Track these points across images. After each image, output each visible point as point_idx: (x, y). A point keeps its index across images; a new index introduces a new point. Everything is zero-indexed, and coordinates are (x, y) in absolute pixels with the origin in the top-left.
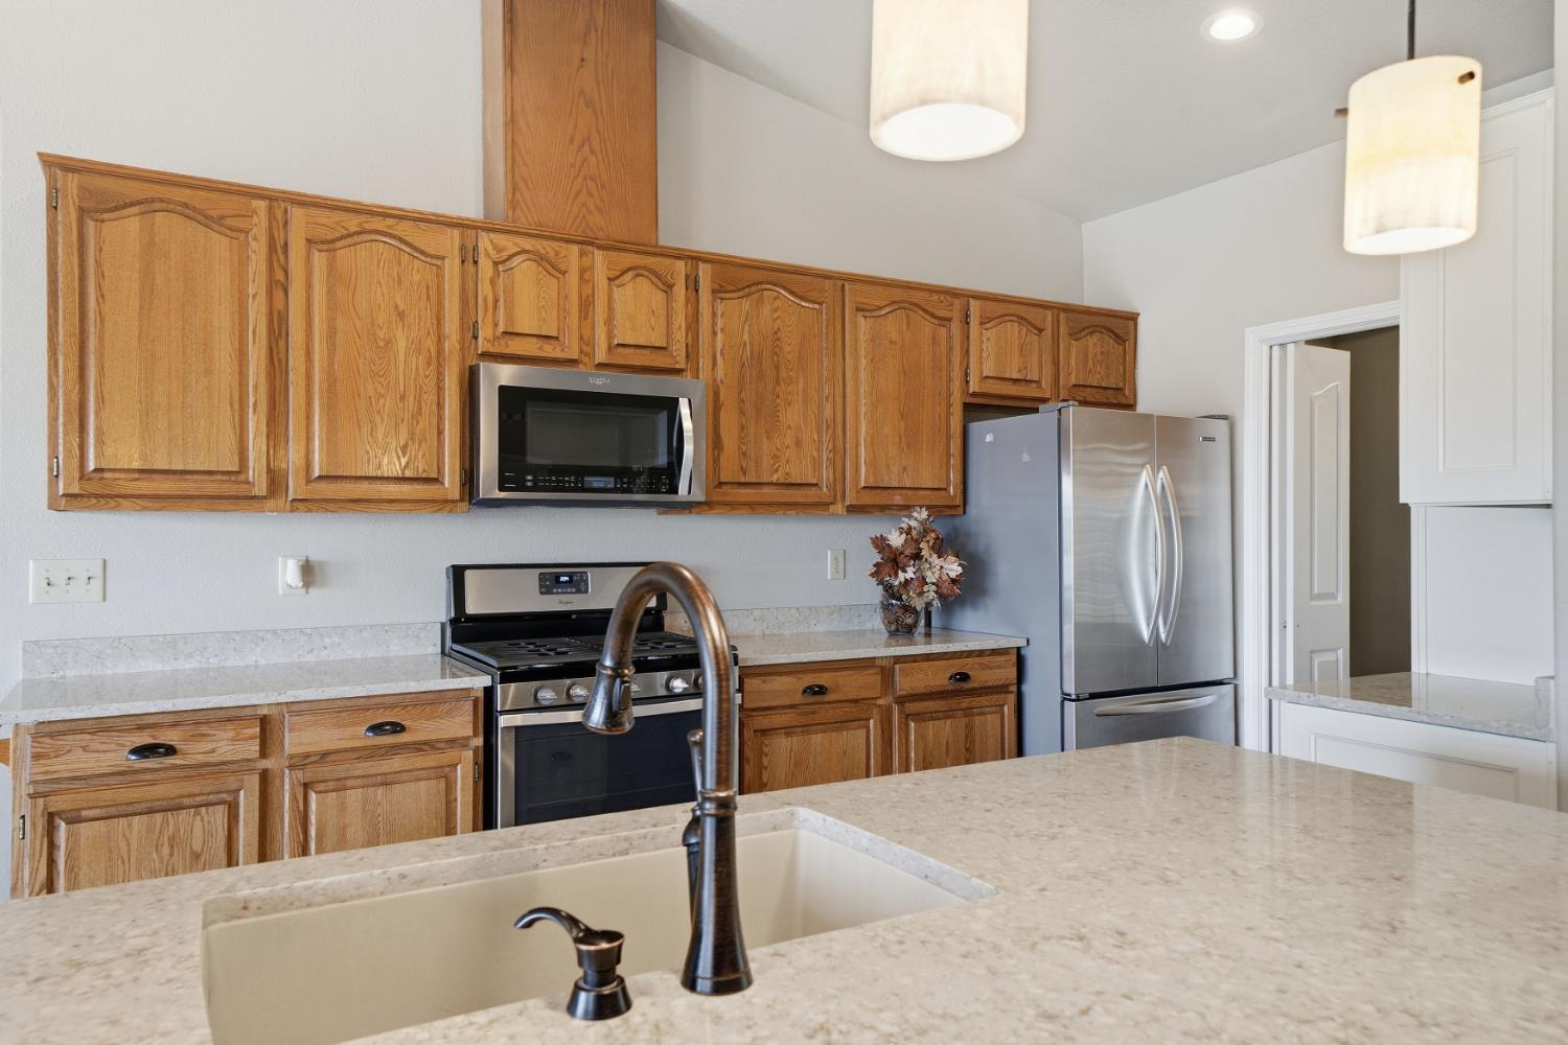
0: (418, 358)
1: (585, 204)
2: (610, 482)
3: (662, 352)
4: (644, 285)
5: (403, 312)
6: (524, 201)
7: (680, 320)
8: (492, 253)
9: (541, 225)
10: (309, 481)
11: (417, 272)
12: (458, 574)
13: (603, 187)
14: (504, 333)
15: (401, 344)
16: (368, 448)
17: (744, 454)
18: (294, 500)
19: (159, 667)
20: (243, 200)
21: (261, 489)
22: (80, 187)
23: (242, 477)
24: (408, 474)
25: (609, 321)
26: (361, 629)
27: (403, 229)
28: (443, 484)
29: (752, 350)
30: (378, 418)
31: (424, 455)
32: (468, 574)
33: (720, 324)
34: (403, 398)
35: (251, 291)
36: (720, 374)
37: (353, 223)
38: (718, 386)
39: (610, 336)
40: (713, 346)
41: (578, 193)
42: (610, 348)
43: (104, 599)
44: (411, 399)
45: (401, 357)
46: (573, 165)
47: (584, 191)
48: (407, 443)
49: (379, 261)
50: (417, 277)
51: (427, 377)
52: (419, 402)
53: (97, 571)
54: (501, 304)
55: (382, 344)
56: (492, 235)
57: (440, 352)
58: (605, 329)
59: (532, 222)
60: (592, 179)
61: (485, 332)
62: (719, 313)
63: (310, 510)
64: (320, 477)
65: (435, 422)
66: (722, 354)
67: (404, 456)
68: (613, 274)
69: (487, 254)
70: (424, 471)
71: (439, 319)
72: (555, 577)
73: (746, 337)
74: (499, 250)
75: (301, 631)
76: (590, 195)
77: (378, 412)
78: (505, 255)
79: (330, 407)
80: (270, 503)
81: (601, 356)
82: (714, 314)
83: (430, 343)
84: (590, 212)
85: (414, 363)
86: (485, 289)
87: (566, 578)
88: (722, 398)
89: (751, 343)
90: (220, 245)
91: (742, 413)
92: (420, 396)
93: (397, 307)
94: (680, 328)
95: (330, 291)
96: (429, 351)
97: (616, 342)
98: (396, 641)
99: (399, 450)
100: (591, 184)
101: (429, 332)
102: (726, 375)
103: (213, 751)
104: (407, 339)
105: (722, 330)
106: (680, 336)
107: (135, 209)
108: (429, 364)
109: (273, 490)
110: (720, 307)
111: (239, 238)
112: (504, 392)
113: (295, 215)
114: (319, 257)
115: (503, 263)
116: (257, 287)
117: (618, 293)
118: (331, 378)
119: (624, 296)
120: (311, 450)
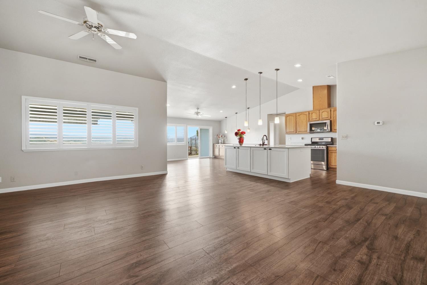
2: (320, 130)
3: (327, 118)
4: (325, 112)
7: (329, 114)
10: (298, 132)
11: (305, 116)
12: (312, 138)
14: (312, 119)
15: (304, 122)
16: (302, 129)
20: (294, 114)
22: (286, 116)
23: (294, 132)
27: (304, 113)
28: (307, 132)
31: (305, 129)
32: (312, 139)
33: (334, 114)
34: (304, 126)
36: (334, 119)
37: (301, 114)
40: (333, 116)
41: (319, 106)
42: (322, 119)
43: (291, 140)
46: (319, 103)
49: (302, 116)
53: (290, 138)
54: (312, 117)
56: (311, 112)
57: (307, 122)
58: (321, 117)
59: (315, 109)
60: (321, 104)
61: (310, 119)
63: (299, 134)
66: (335, 117)
70: (305, 131)
71: (307, 119)
72: (320, 139)
77: (302, 127)
79: (299, 127)
82: (333, 113)
84: (321, 107)
86: (310, 116)
90: (293, 117)
93: (304, 119)
95: (299, 119)
98: (308, 142)
106: (329, 116)
109: (296, 133)
110: (334, 112)
111: (294, 116)
112: (310, 124)
113: (297, 114)
114: (299, 116)
115: (312, 114)
116: (295, 119)
117: (323, 113)
118: (299, 125)
119: (323, 114)
120: (298, 129)
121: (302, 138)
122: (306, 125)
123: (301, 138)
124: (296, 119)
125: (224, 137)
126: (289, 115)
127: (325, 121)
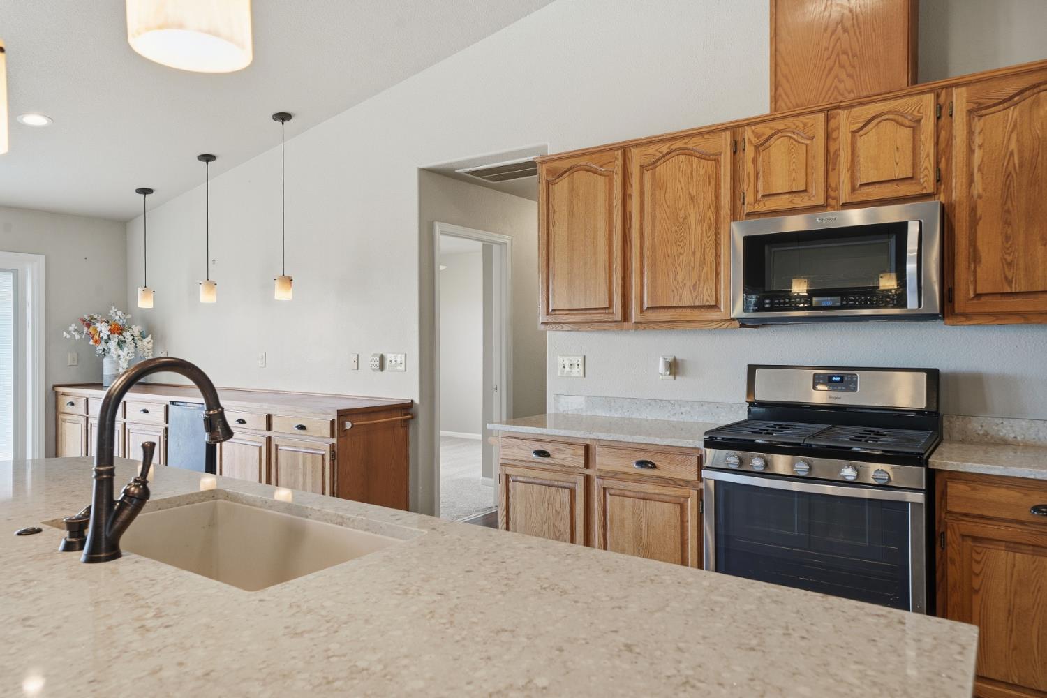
0: (703, 226)
1: (837, 76)
2: (836, 300)
3: (909, 181)
4: (888, 128)
5: (694, 197)
6: (785, 93)
7: (928, 148)
8: (753, 139)
9: (798, 106)
10: (642, 311)
11: (703, 168)
12: (752, 369)
13: (853, 56)
14: (763, 196)
15: (692, 220)
16: (673, 288)
17: (1010, 264)
18: (635, 322)
19: (604, 414)
20: (611, 153)
21: (618, 317)
22: (547, 170)
23: (610, 311)
24: (698, 303)
25: (853, 169)
26: (702, 404)
28: (720, 309)
29: (1021, 158)
30: (678, 268)
31: (707, 290)
32: (758, 371)
33: (978, 140)
34: (694, 253)
35: (615, 204)
36: (978, 188)
37: (664, 148)
38: (976, 202)
39: (853, 178)
40: (969, 164)
41: (831, 70)
42: (853, 189)
43: (585, 376)
44: (699, 253)
45: (693, 227)
46: (827, 49)
47: (837, 64)
48: (696, 282)
49: (680, 167)
50: (702, 172)
51: (708, 237)
52: (704, 255)
53: (580, 360)
54: (761, 176)
55: (681, 220)
56: (753, 127)
57: (717, 220)
58: (848, 175)
59: (790, 105)
60: (845, 53)
61: (749, 198)
62: (977, 130)
63: (645, 329)
64: (648, 308)
65: (714, 267)
66: (980, 169)
67: (695, 289)
68: (855, 127)
69: (750, 142)
70: (707, 301)
71: (717, 197)
72: (827, 379)
73: (1013, 146)
74: (758, 136)
75: (669, 401)
76: (842, 66)
77: (679, 265)
78: (763, 138)
79: (653, 264)
80: (625, 324)
81: (844, 197)
82: (970, 133)
83: (711, 215)
84: (840, 81)
85: (701, 229)
86: (749, 167)
87: (838, 379)
88: (979, 212)
89: (1021, 152)
90: (601, 181)
91: (1007, 223)
92: (704, 251)
93: (690, 194)
94: (928, 155)
95: (653, 195)
96: (710, 219)
97: (859, 183)
98: (723, 414)
99: (691, 288)
100: (843, 57)
101: (710, 208)
102: (984, 190)
103: (564, 459)
104: (696, 213)
105: (980, 146)
106: (930, 163)
107: (568, 173)
108: (710, 228)
109: (626, 317)
110: (978, 125)
111: (609, 176)
112: (751, 242)
113: (635, 153)
114: (647, 175)
115: (762, 145)
116: (617, 201)
117: (862, 141)
118: (653, 247)
119: (867, 143)
120: (643, 292)
121: (674, 367)
122: (711, 252)
123: (662, 368)
124: (626, 197)
125: (143, 336)
126: (566, 164)
127: (889, 214)
